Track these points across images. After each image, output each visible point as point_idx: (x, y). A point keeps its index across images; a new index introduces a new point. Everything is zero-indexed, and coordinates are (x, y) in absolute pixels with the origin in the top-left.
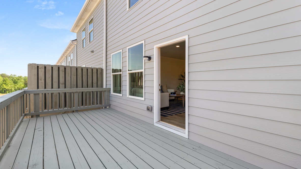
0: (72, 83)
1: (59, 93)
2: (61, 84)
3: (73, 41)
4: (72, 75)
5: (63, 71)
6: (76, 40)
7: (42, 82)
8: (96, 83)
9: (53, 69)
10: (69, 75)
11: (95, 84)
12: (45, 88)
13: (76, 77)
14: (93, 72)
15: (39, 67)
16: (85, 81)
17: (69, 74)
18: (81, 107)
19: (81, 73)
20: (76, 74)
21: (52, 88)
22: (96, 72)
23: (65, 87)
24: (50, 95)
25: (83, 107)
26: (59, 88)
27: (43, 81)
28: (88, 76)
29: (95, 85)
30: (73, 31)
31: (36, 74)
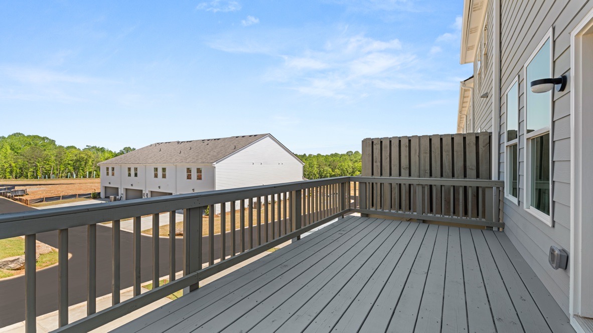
0: (422, 168)
1: (391, 184)
2: (404, 169)
3: (465, 81)
4: (422, 152)
5: (406, 146)
6: (473, 77)
7: (377, 166)
8: (474, 168)
9: (392, 144)
10: (416, 153)
11: (472, 169)
12: (381, 175)
13: (429, 155)
14: (467, 142)
15: (374, 143)
16: (447, 164)
17: (416, 150)
18: (429, 215)
19: (439, 146)
20: (429, 150)
21: (390, 175)
22: (475, 142)
23: (410, 175)
24: (379, 185)
25: (431, 215)
26: (400, 175)
27: (379, 164)
28: (455, 153)
29: (472, 172)
30: (464, 61)
31: (371, 154)
